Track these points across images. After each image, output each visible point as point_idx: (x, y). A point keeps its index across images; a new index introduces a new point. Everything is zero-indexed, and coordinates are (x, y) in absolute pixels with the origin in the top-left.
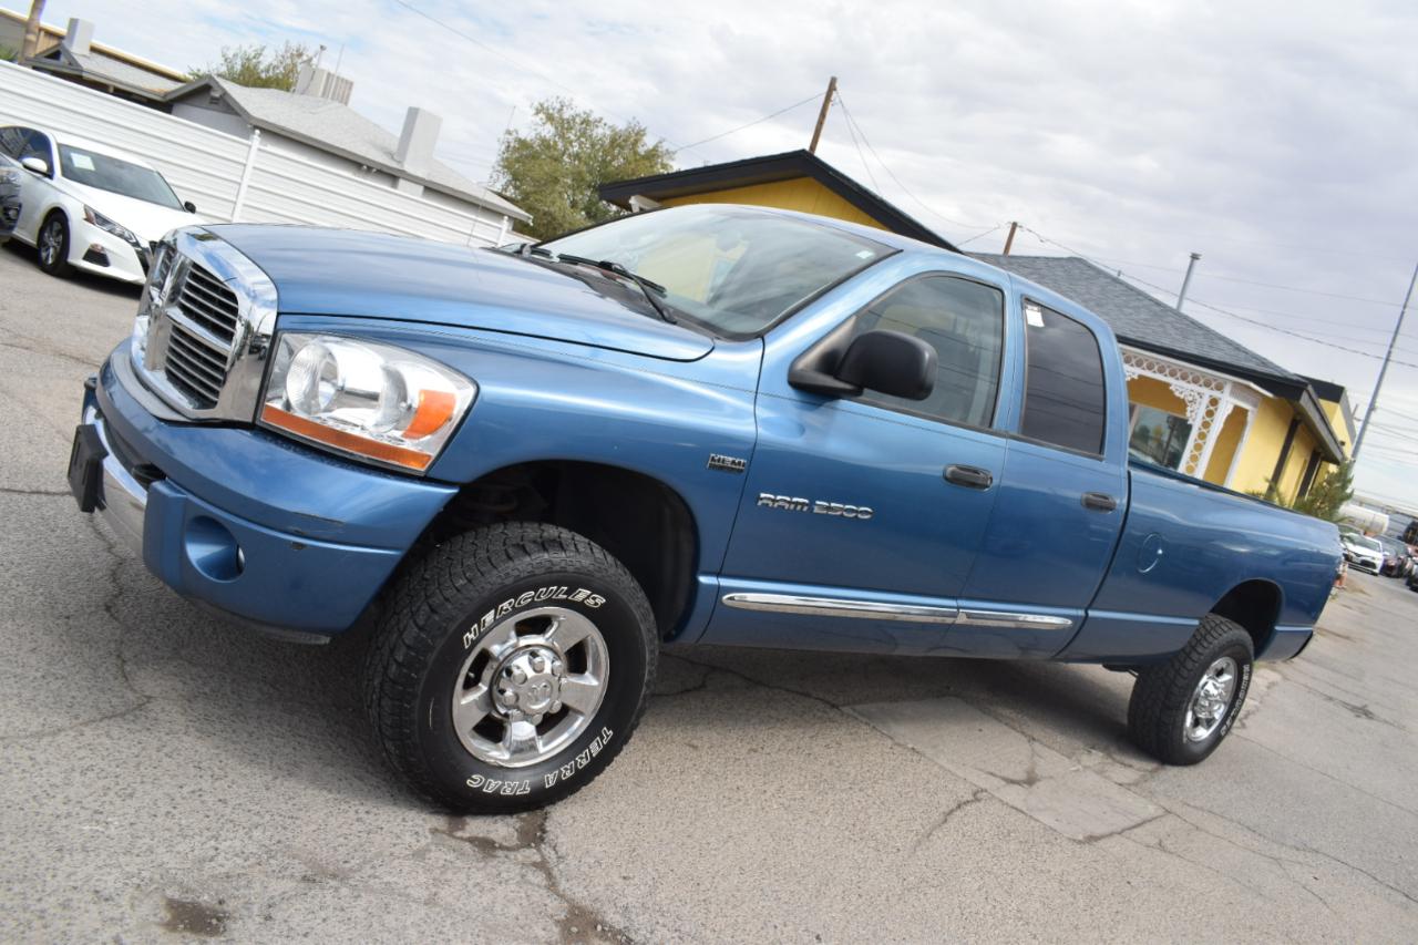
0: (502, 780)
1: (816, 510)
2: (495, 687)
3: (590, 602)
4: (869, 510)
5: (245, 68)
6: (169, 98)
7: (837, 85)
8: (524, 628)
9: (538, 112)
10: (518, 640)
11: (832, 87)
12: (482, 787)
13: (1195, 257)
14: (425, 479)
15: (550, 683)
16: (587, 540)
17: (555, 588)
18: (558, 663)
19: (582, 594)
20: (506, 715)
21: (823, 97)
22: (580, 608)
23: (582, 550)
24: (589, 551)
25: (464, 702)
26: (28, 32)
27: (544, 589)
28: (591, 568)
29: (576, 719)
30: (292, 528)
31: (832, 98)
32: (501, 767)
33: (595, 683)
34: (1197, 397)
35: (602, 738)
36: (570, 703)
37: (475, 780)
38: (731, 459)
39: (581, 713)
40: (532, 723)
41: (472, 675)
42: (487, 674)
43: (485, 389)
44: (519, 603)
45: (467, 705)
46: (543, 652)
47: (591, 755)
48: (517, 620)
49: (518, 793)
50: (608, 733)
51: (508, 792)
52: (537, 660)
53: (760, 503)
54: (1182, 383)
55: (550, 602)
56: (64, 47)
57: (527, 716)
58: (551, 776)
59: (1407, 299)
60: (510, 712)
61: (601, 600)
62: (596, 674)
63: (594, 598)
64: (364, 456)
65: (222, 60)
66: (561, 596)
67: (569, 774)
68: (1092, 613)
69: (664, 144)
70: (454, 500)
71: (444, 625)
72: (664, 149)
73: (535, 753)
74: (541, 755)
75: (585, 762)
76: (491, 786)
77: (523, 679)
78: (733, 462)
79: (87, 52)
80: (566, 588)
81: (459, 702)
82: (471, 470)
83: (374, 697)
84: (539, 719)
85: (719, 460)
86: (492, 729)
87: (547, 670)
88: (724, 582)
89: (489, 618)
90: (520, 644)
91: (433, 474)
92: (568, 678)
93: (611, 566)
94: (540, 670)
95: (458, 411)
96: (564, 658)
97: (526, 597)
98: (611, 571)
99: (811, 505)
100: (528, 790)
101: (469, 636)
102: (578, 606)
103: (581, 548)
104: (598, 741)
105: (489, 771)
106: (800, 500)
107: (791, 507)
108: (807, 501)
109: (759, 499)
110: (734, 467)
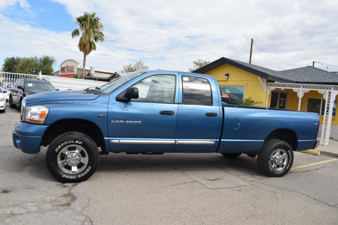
0: (70, 176)
1: (126, 123)
3: (79, 143)
4: (141, 122)
5: (129, 69)
6: (109, 78)
7: (253, 40)
8: (70, 149)
9: (195, 63)
11: (252, 41)
14: (44, 125)
18: (76, 154)
19: (77, 142)
21: (251, 44)
26: (83, 71)
28: (78, 137)
30: (24, 134)
31: (253, 43)
32: (70, 174)
33: (86, 158)
34: (325, 92)
36: (82, 162)
37: (64, 176)
39: (85, 164)
40: (76, 167)
42: (65, 158)
43: (50, 109)
45: (61, 163)
48: (67, 148)
49: (73, 178)
50: (90, 167)
51: (71, 178)
53: (112, 123)
54: (321, 90)
56: (90, 73)
57: (75, 165)
58: (80, 175)
60: (71, 165)
61: (81, 143)
64: (35, 123)
65: (123, 68)
66: (73, 142)
68: (222, 140)
70: (48, 128)
73: (77, 172)
75: (86, 173)
76: (67, 177)
79: (94, 73)
81: (59, 162)
82: (51, 122)
86: (68, 167)
87: (74, 156)
88: (110, 138)
89: (60, 147)
90: (70, 152)
91: (45, 124)
92: (81, 158)
93: (83, 137)
94: (72, 156)
95: (47, 113)
96: (80, 154)
97: (66, 143)
98: (83, 138)
99: (125, 122)
100: (75, 178)
101: (57, 150)
102: (77, 144)
103: (76, 134)
104: (88, 169)
105: (67, 174)
106: (122, 121)
107: (120, 123)
108: (123, 121)
109: (111, 122)
110: (103, 117)
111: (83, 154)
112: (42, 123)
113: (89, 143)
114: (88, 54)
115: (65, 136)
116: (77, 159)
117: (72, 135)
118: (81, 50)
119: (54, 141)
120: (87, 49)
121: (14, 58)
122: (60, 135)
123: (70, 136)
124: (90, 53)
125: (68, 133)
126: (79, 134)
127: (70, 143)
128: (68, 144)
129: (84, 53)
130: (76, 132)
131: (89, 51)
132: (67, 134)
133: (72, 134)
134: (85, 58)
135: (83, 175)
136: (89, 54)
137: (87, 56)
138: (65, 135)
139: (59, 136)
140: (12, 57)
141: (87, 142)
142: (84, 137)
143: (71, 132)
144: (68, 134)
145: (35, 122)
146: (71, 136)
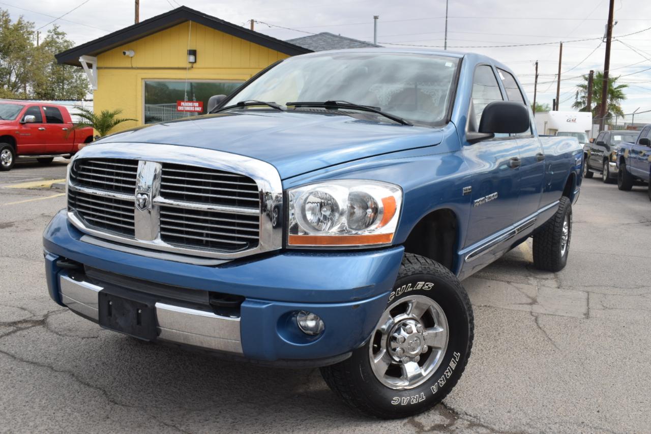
0: (409, 396)
2: (390, 349)
3: (426, 287)
4: (497, 193)
10: (394, 319)
12: (400, 403)
13: (376, 18)
14: (392, 246)
15: (419, 338)
16: (412, 254)
17: (405, 286)
18: (419, 325)
20: (400, 361)
22: (421, 292)
23: (412, 261)
24: (416, 260)
25: (376, 361)
27: (399, 289)
28: (420, 269)
29: (437, 352)
32: (406, 390)
33: (441, 330)
35: (455, 358)
36: (431, 345)
37: (395, 401)
39: (439, 348)
40: (415, 362)
41: (376, 346)
42: (383, 342)
45: (378, 363)
46: (408, 321)
47: (452, 369)
48: (390, 309)
49: (420, 401)
50: (457, 355)
51: (415, 402)
52: (408, 327)
53: (475, 206)
55: (405, 295)
57: (411, 359)
59: (447, 14)
60: (402, 359)
61: (431, 285)
62: (440, 324)
63: (427, 285)
64: (363, 245)
66: (409, 290)
67: (443, 383)
69: (24, 19)
72: (26, 22)
73: (422, 377)
74: (425, 377)
75: (449, 374)
76: (405, 401)
77: (403, 340)
78: (469, 189)
80: (410, 284)
81: (373, 361)
83: (329, 372)
84: (418, 358)
86: (396, 371)
87: (415, 331)
90: (396, 320)
91: (394, 242)
92: (426, 332)
94: (410, 332)
95: (398, 204)
97: (392, 295)
98: (431, 268)
100: (425, 398)
104: (453, 361)
105: (401, 393)
107: (482, 203)
109: (475, 203)
110: (470, 192)
112: (390, 242)
116: (424, 339)
127: (400, 293)
128: (394, 300)
141: (445, 278)
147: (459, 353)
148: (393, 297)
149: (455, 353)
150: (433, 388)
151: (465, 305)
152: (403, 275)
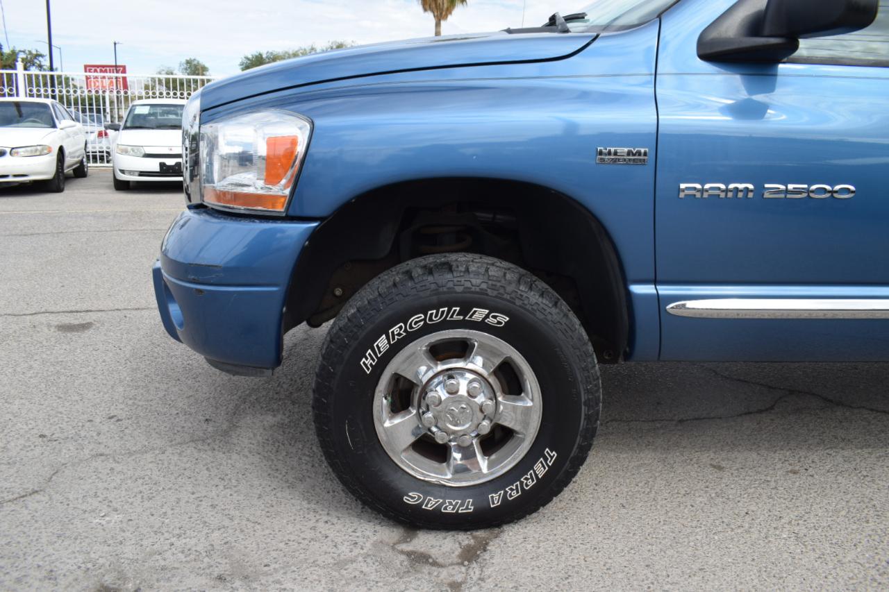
0: (444, 498)
2: (421, 411)
3: (491, 320)
4: (852, 188)
8: (438, 352)
10: (435, 365)
12: (422, 504)
14: (289, 218)
17: (446, 309)
19: (479, 314)
25: (387, 424)
27: (434, 312)
28: (484, 286)
30: (190, 278)
32: (442, 486)
33: (531, 404)
35: (546, 460)
36: (509, 424)
37: (413, 498)
38: (626, 150)
39: (521, 435)
41: (389, 398)
44: (411, 327)
45: (394, 428)
47: (536, 475)
49: (459, 512)
50: (552, 455)
51: (449, 510)
53: (682, 195)
55: (449, 324)
58: (496, 496)
61: (504, 319)
62: (529, 393)
63: (495, 317)
64: (242, 208)
66: (456, 317)
70: (314, 236)
71: (340, 352)
73: (478, 474)
74: (485, 476)
75: (531, 483)
76: (431, 504)
77: (437, 401)
78: (629, 153)
80: (458, 309)
81: (382, 423)
82: (325, 202)
84: (467, 439)
85: (609, 153)
87: (462, 391)
88: (665, 290)
89: (382, 343)
90: (440, 367)
91: (291, 213)
92: (500, 399)
93: (510, 283)
94: (453, 392)
95: (300, 149)
96: (492, 380)
97: (417, 320)
98: (510, 289)
99: (760, 189)
100: (472, 509)
101: (367, 362)
102: (482, 326)
103: (472, 268)
104: (541, 462)
105: (429, 489)
106: (741, 186)
107: (730, 195)
108: (751, 186)
109: (679, 190)
110: (635, 159)
111: (509, 379)
112: (280, 209)
113: (549, 317)
114: (445, 17)
115: (410, 284)
116: (481, 411)
117: (449, 276)
118: (427, 7)
119: (352, 311)
120: (443, 4)
121: (261, 55)
122: (384, 276)
123: (440, 282)
124: (451, 13)
125: (422, 261)
126: (487, 270)
127: (436, 320)
128: (427, 329)
129: (436, 14)
130: (470, 256)
131: (447, 9)
132: (420, 271)
133: (449, 267)
134: (438, 30)
135: (515, 495)
136: (449, 17)
137: (443, 23)
138: (408, 274)
139: (375, 282)
140: (257, 54)
141: (538, 314)
142: (519, 282)
143: (440, 258)
144: (425, 267)
145: (243, 204)
146: (445, 278)
147: (554, 453)
148: (422, 323)
149: (547, 449)
150: (492, 497)
151: (577, 372)
152: (445, 289)
